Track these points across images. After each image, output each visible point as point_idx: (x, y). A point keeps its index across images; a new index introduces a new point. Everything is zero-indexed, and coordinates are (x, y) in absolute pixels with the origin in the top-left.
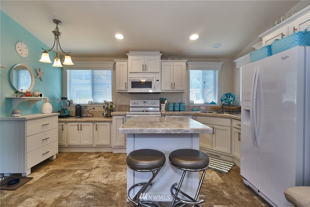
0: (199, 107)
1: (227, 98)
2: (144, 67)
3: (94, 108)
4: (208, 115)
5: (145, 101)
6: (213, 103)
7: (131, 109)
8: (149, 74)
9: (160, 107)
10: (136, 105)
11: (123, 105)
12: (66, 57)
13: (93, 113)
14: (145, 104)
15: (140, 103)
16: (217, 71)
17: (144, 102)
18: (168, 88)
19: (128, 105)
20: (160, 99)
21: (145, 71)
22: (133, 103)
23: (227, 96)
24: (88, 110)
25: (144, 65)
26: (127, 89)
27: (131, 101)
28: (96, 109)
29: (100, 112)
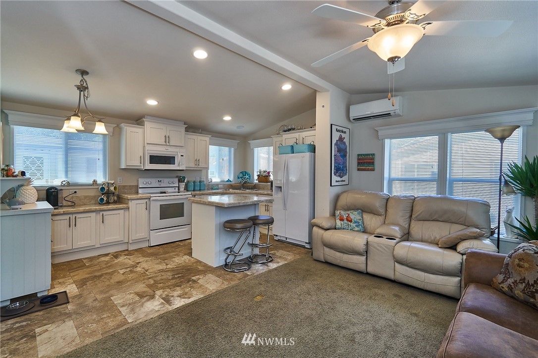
0: (217, 185)
1: (243, 176)
2: (167, 139)
3: (75, 192)
5: (160, 179)
7: (140, 191)
8: (172, 147)
9: (179, 187)
10: (148, 185)
11: (126, 186)
12: (97, 124)
13: (74, 199)
14: (160, 184)
15: (154, 182)
16: (233, 149)
17: (158, 181)
18: (192, 165)
19: (135, 186)
20: (177, 177)
21: (168, 144)
22: (145, 183)
23: (243, 174)
24: (64, 196)
25: (167, 136)
26: (142, 165)
27: (141, 181)
28: (79, 194)
29: (86, 197)
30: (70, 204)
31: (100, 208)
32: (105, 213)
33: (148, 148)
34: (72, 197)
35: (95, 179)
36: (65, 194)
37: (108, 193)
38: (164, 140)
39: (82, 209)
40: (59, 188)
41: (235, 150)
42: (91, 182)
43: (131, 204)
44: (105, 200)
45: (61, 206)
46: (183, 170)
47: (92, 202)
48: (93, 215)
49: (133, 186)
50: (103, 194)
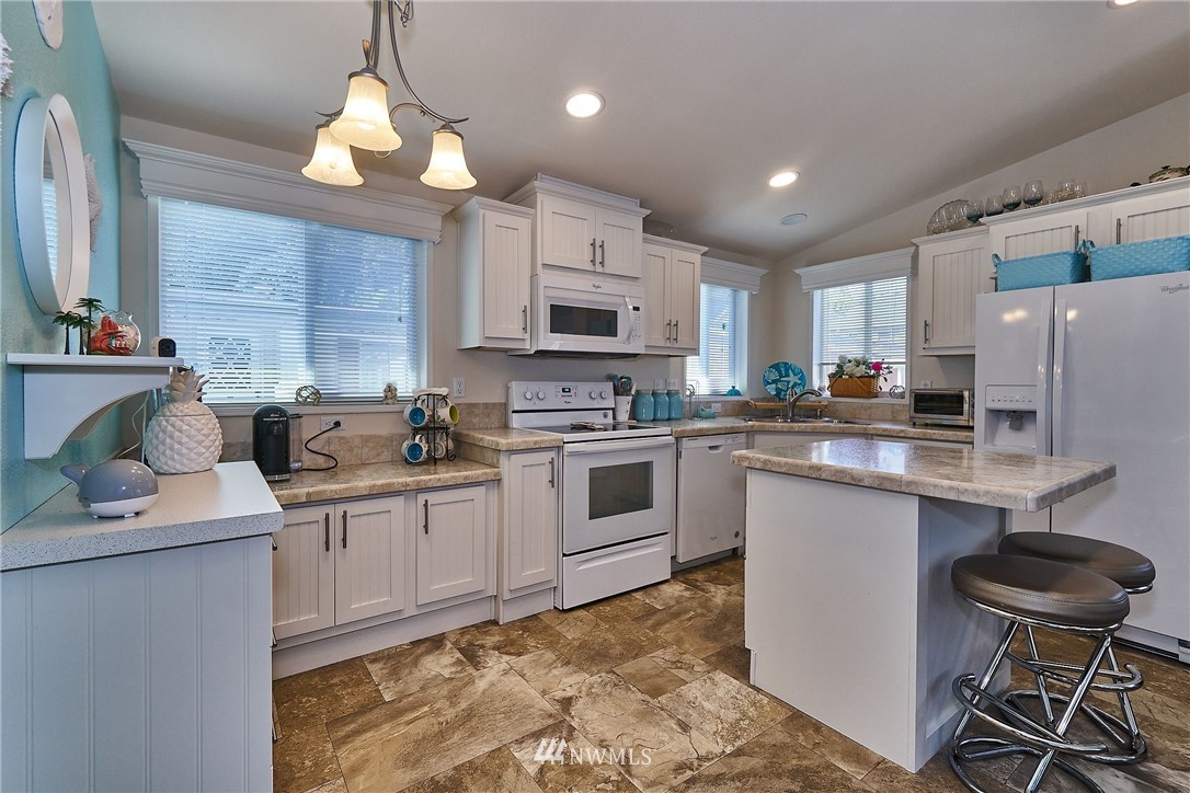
0: (707, 402)
1: (781, 376)
2: (598, 252)
3: (337, 424)
4: (797, 429)
5: (566, 385)
6: (734, 392)
7: (516, 421)
8: (610, 279)
9: (615, 410)
10: (537, 401)
11: (476, 404)
13: (332, 448)
14: (568, 399)
15: (551, 394)
16: (744, 296)
17: (563, 390)
18: (658, 340)
19: (500, 404)
20: (610, 378)
21: (599, 269)
22: (529, 396)
23: (780, 372)
24: (306, 436)
25: (598, 244)
26: (527, 336)
27: (517, 388)
28: (351, 429)
29: (366, 440)
30: (321, 461)
31: (419, 482)
32: (433, 498)
33: (546, 279)
34: (329, 442)
35: (392, 380)
36: (306, 430)
37: (432, 429)
38: (588, 256)
39: (363, 482)
40: (291, 411)
41: (752, 297)
42: (378, 390)
43: (509, 467)
44: (425, 449)
45: (297, 471)
46: (635, 355)
47: (382, 458)
48: (396, 504)
49: (494, 404)
50: (416, 431)
